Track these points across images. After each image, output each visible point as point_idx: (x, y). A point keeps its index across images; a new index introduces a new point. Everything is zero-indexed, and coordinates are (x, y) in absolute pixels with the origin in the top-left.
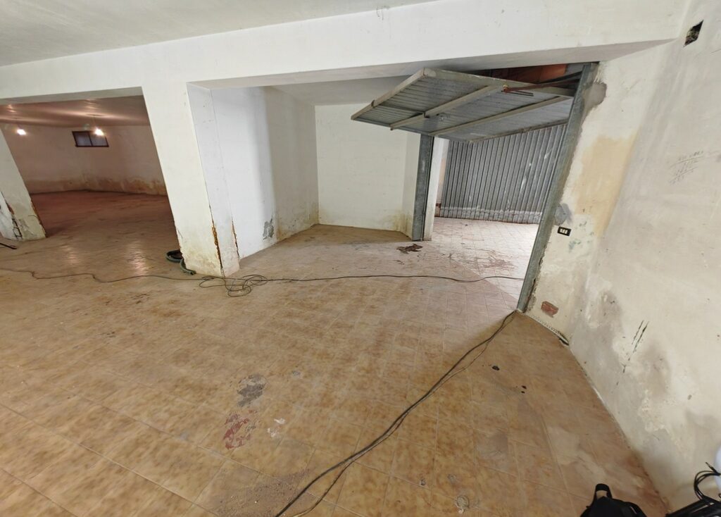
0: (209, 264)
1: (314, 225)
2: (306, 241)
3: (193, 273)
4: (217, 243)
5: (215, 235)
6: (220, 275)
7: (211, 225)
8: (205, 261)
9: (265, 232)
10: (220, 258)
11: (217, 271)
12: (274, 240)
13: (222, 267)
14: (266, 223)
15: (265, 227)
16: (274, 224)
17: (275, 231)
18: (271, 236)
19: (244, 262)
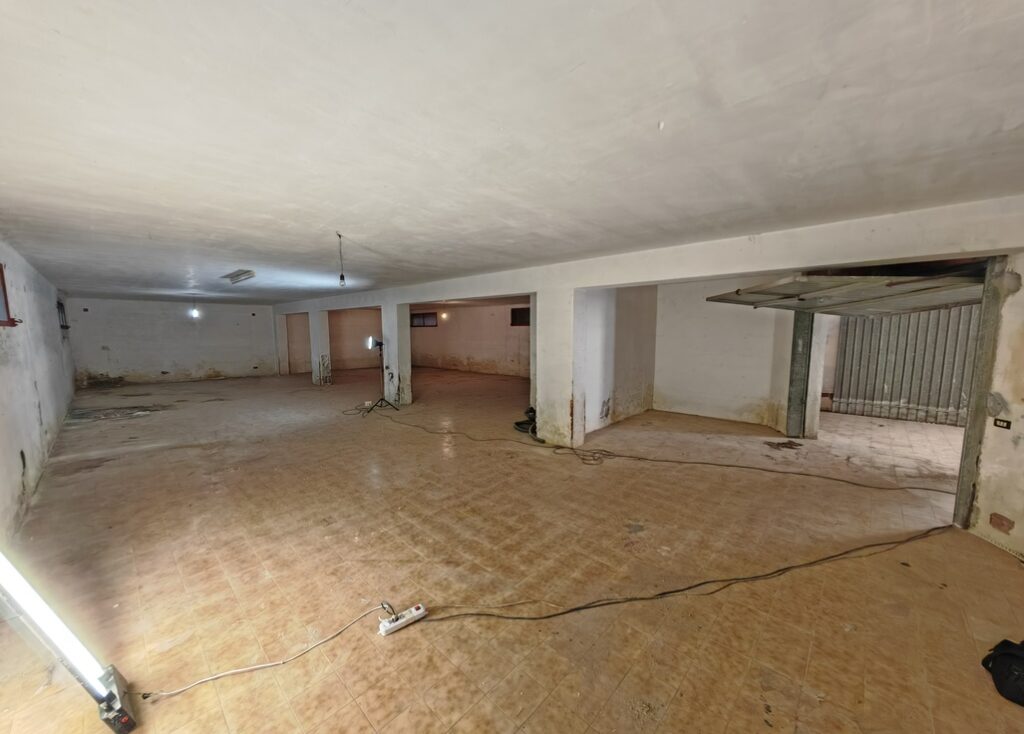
0: (560, 434)
1: (648, 410)
2: (643, 425)
3: (543, 442)
4: (572, 415)
5: (572, 408)
6: (569, 445)
7: (571, 398)
8: (557, 431)
9: (602, 411)
10: (572, 429)
11: (567, 441)
12: (609, 421)
13: (572, 437)
14: (604, 402)
15: (603, 406)
16: (611, 404)
17: (610, 412)
18: (606, 416)
19: (588, 437)
